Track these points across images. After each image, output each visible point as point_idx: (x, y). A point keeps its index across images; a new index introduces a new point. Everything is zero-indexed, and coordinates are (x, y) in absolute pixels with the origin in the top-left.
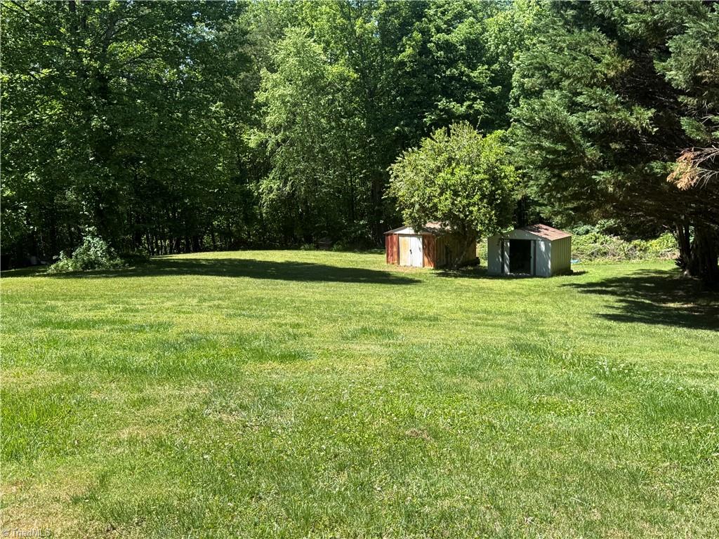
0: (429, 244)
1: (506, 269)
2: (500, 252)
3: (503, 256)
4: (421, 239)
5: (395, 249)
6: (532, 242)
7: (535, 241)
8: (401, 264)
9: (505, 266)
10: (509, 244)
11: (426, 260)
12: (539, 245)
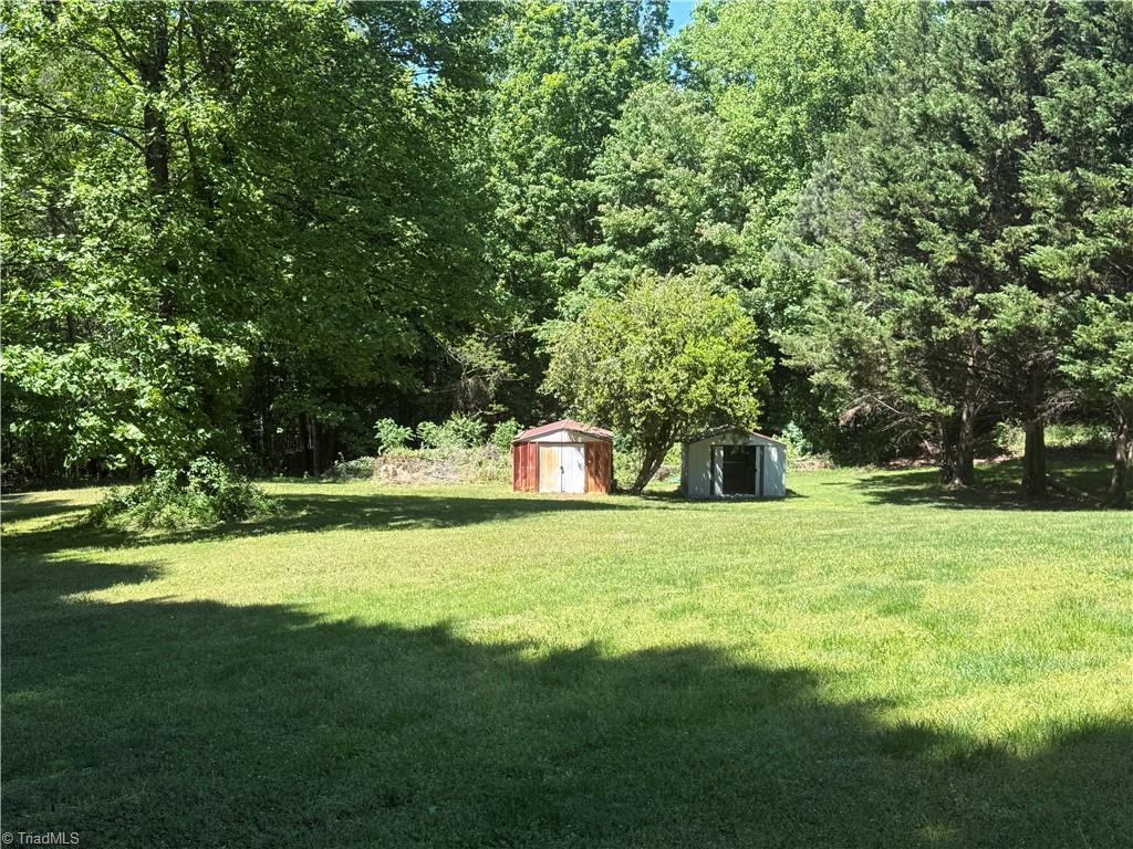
0: (597, 456)
1: (718, 490)
2: (708, 465)
3: (713, 470)
4: (582, 450)
5: (531, 467)
6: (758, 449)
7: (762, 447)
8: (541, 491)
9: (716, 485)
10: (722, 453)
11: (591, 481)
12: (770, 453)
